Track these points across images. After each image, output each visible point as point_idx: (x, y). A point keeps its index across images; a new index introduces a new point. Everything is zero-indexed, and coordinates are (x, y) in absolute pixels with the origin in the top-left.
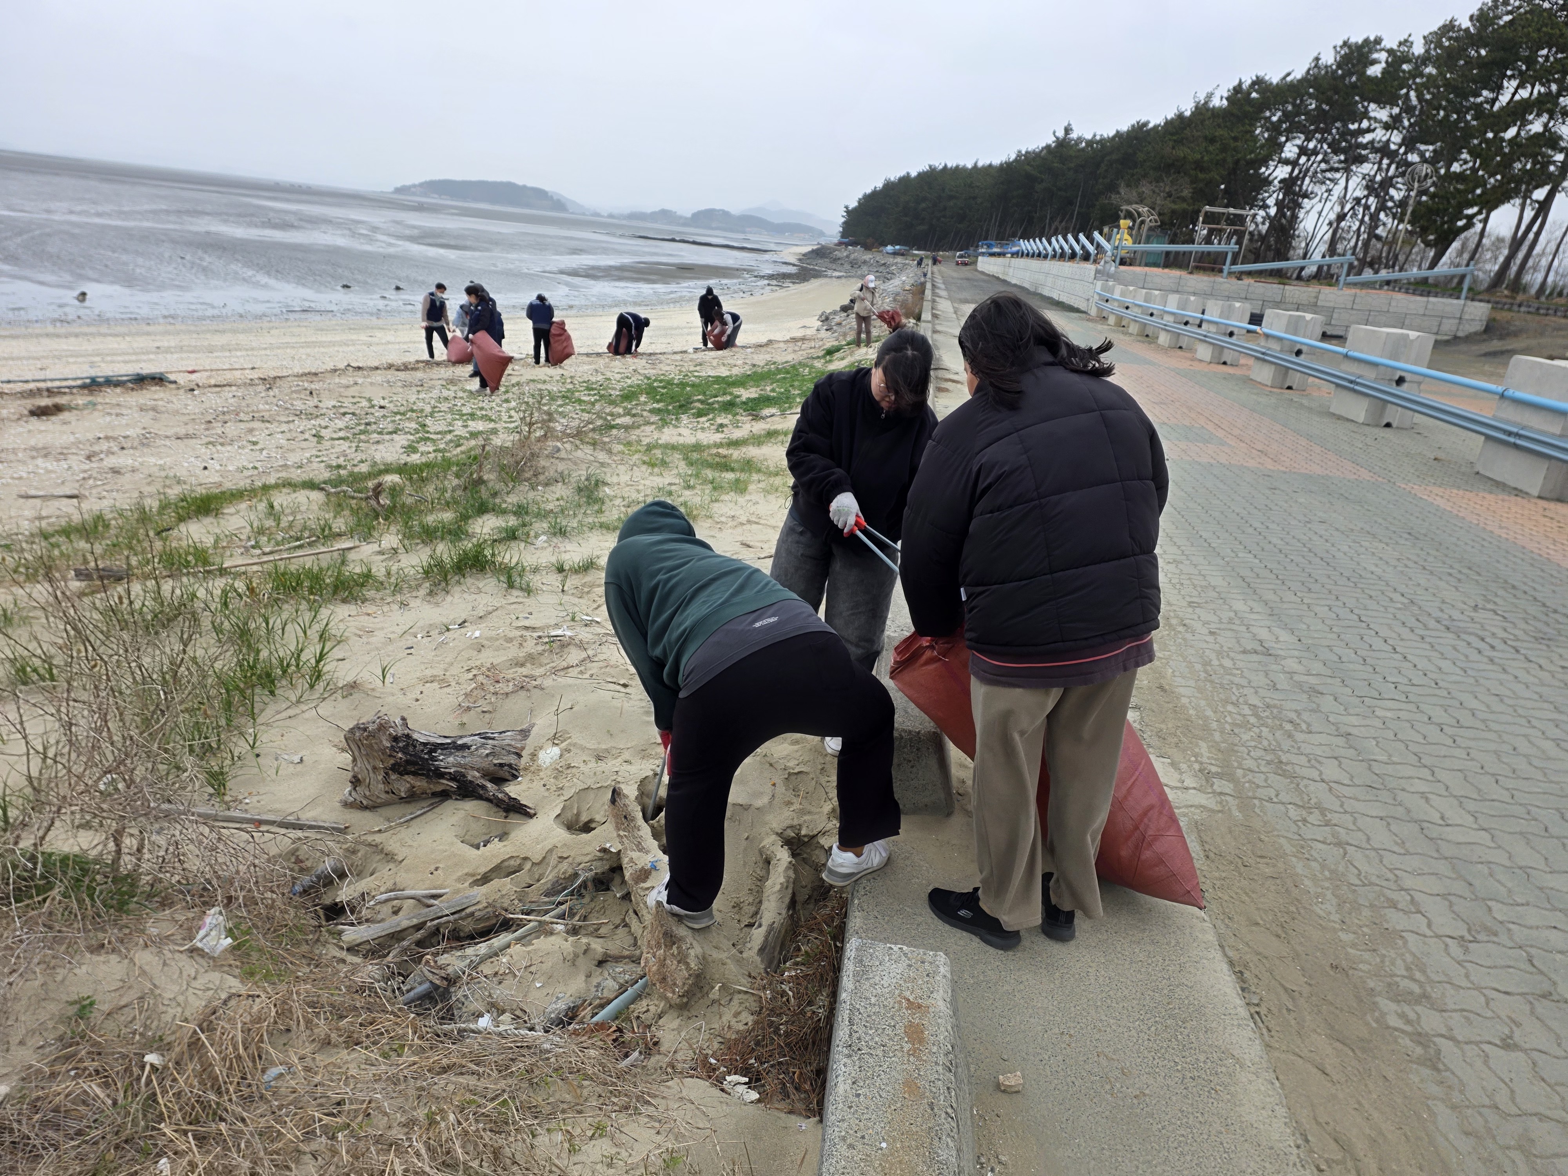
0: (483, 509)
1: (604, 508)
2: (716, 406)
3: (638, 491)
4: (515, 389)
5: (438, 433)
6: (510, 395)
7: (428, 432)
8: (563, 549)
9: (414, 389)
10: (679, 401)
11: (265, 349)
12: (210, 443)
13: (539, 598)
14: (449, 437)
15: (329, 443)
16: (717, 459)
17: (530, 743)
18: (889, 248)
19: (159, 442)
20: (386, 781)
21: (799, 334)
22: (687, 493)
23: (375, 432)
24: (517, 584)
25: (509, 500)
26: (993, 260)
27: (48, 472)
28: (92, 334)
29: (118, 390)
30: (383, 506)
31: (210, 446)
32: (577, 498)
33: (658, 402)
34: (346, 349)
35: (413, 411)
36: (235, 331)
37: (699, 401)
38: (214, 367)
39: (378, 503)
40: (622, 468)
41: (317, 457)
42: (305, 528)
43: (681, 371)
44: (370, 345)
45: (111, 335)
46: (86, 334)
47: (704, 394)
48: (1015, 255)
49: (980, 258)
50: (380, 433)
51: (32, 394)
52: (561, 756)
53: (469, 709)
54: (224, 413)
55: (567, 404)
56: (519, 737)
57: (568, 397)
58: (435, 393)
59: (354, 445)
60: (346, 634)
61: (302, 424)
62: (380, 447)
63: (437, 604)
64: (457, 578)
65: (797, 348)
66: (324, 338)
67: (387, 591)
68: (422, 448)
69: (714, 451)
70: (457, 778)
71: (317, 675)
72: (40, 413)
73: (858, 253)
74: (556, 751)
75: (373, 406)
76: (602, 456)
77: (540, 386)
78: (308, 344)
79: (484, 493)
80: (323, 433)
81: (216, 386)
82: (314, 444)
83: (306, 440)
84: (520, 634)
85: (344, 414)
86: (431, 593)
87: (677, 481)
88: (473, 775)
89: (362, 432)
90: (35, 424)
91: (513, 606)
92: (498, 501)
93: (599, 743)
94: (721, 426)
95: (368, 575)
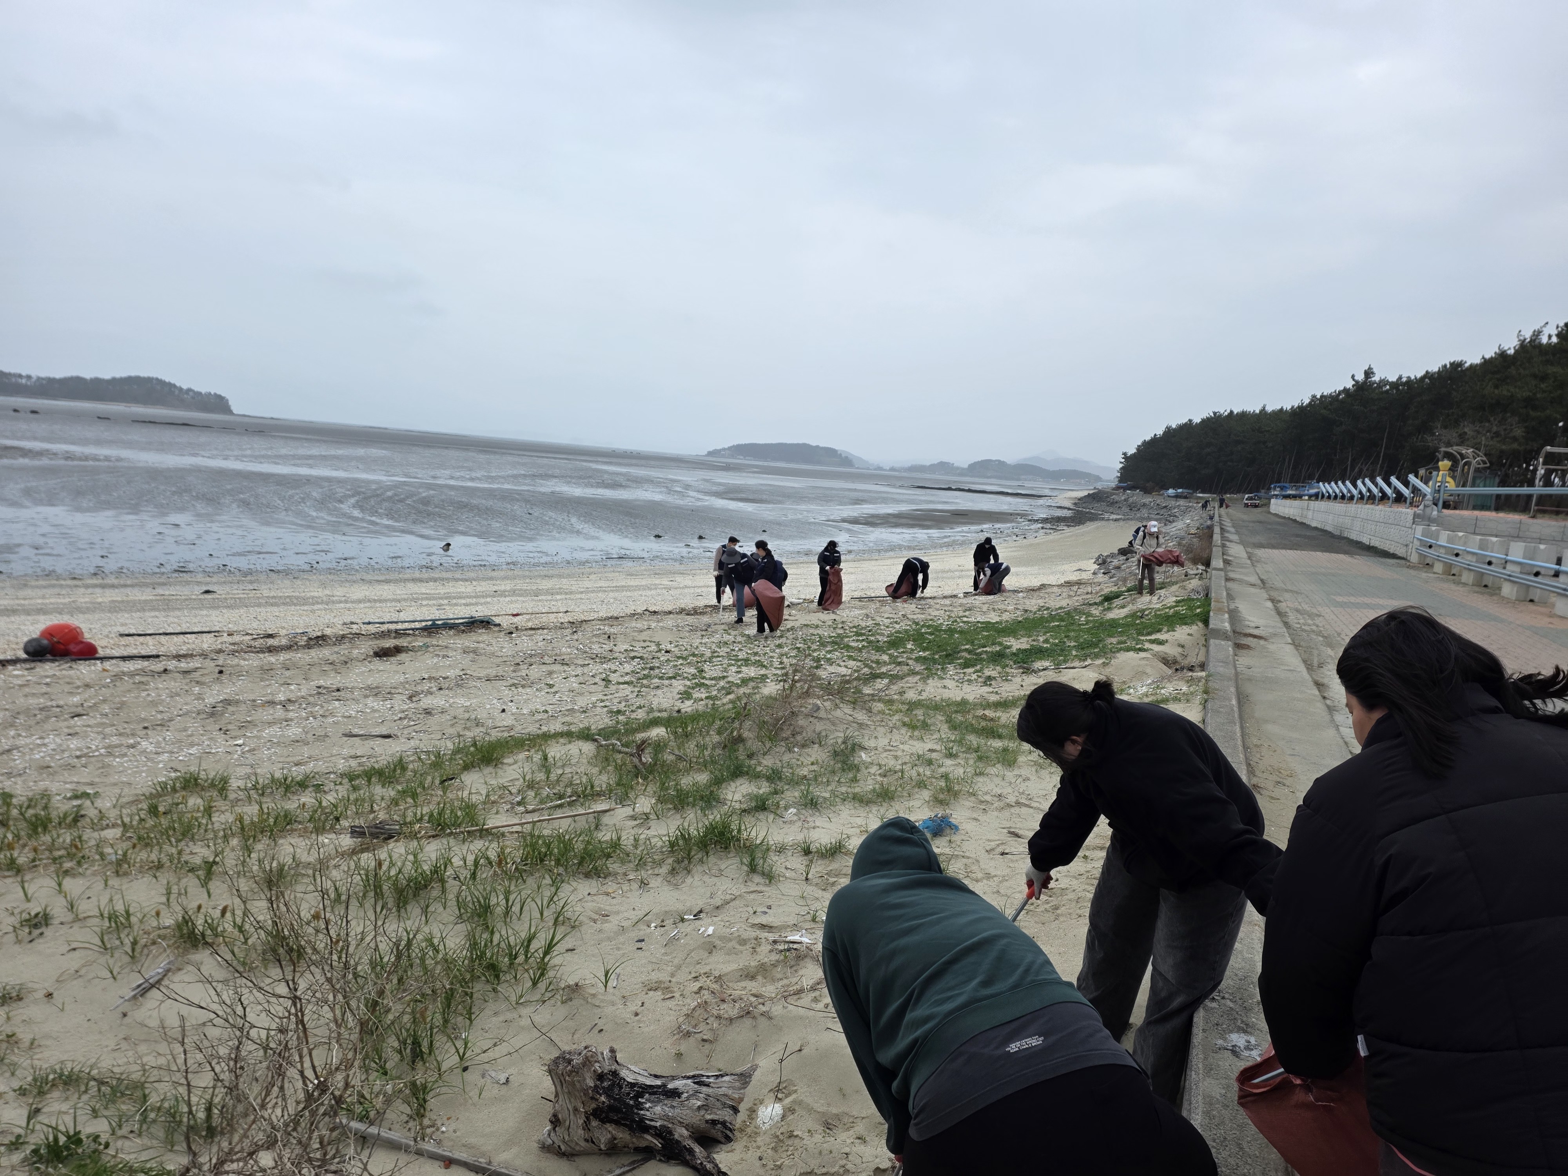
0: (737, 772)
1: (859, 776)
2: (984, 656)
3: (896, 758)
4: (789, 634)
5: (712, 679)
6: (783, 640)
7: (704, 678)
8: (812, 824)
9: (699, 633)
10: (946, 650)
11: (582, 593)
12: (514, 685)
13: (781, 886)
14: (722, 683)
15: (614, 687)
16: (983, 724)
17: (751, 1092)
18: (1171, 491)
19: (472, 683)
20: (586, 1127)
21: (1074, 577)
22: (949, 762)
23: (656, 677)
24: (759, 868)
25: (765, 762)
26: (1288, 502)
27: (374, 711)
28: (448, 580)
29: (451, 632)
30: (644, 764)
31: (513, 688)
32: (832, 763)
33: (924, 650)
34: (649, 593)
35: (694, 655)
36: (560, 576)
37: (966, 650)
38: (536, 610)
39: (641, 760)
40: (881, 730)
41: (602, 701)
42: (571, 784)
43: (949, 617)
44: (669, 589)
45: (462, 580)
46: (443, 579)
47: (972, 643)
48: (1316, 496)
49: (1273, 501)
50: (661, 678)
51: (384, 635)
52: (783, 1117)
53: (688, 1034)
54: (531, 656)
55: (836, 650)
56: (737, 1084)
57: (838, 643)
58: (717, 638)
59: (636, 689)
60: (581, 918)
61: (596, 668)
62: (659, 692)
63: (676, 886)
64: (700, 855)
65: (1072, 593)
66: (632, 582)
67: (632, 865)
68: (696, 695)
69: (980, 712)
70: (664, 1134)
71: (543, 968)
72: (383, 654)
73: (1137, 496)
74: (778, 1109)
75: (660, 651)
76: (861, 716)
77: (812, 631)
78: (618, 589)
79: (741, 755)
80: (614, 677)
81: (531, 629)
82: (601, 688)
83: (595, 684)
84: (754, 935)
85: (633, 658)
86: (673, 871)
87: (938, 748)
88: (681, 1133)
89: (646, 677)
90: (378, 664)
91: (752, 896)
92: (753, 762)
93: (829, 1105)
94: (989, 678)
95: (616, 845)
